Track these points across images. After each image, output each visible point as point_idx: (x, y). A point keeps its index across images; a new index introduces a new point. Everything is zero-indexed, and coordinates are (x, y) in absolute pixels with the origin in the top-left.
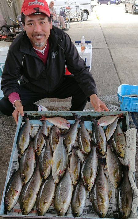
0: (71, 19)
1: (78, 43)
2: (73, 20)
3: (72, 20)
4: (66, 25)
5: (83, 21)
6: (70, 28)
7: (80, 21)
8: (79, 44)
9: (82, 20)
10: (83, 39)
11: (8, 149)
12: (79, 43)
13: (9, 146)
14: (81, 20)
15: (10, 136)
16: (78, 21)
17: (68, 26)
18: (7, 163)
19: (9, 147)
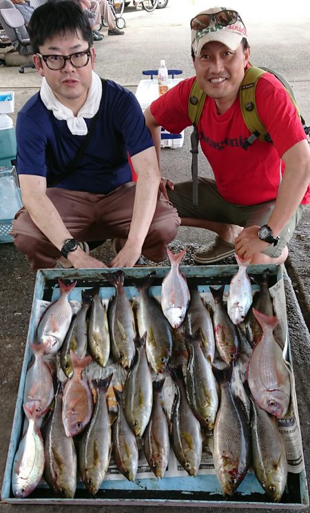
0: (127, 4)
1: (150, 76)
2: (131, 5)
3: (129, 6)
4: (117, 20)
5: (157, 8)
6: (124, 27)
7: (150, 9)
8: (152, 78)
9: (155, 7)
10: (163, 67)
11: (4, 347)
12: (154, 76)
13: (8, 340)
14: (151, 5)
15: (6, 316)
16: (144, 8)
17: (121, 24)
18: (6, 382)
19: (7, 344)
